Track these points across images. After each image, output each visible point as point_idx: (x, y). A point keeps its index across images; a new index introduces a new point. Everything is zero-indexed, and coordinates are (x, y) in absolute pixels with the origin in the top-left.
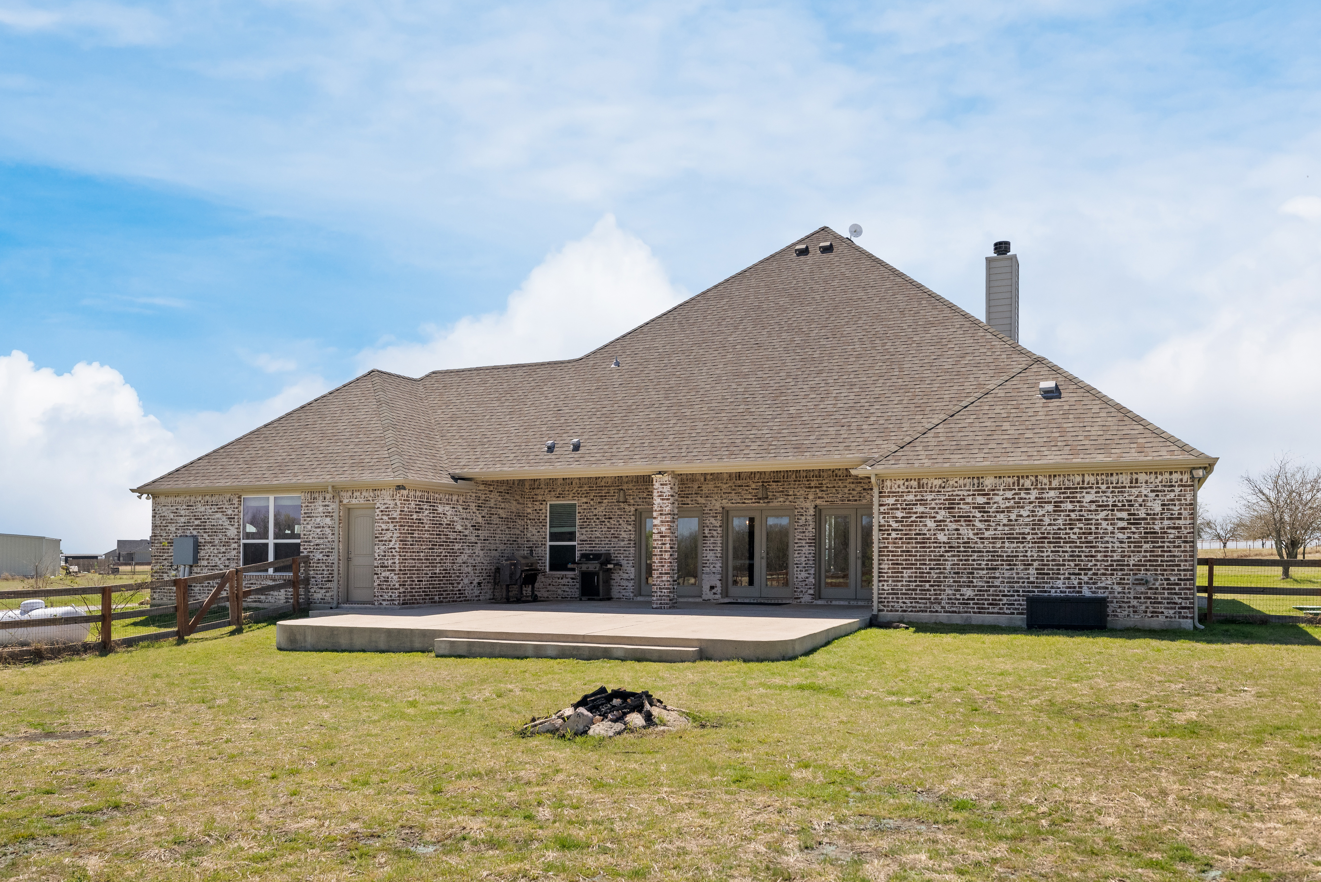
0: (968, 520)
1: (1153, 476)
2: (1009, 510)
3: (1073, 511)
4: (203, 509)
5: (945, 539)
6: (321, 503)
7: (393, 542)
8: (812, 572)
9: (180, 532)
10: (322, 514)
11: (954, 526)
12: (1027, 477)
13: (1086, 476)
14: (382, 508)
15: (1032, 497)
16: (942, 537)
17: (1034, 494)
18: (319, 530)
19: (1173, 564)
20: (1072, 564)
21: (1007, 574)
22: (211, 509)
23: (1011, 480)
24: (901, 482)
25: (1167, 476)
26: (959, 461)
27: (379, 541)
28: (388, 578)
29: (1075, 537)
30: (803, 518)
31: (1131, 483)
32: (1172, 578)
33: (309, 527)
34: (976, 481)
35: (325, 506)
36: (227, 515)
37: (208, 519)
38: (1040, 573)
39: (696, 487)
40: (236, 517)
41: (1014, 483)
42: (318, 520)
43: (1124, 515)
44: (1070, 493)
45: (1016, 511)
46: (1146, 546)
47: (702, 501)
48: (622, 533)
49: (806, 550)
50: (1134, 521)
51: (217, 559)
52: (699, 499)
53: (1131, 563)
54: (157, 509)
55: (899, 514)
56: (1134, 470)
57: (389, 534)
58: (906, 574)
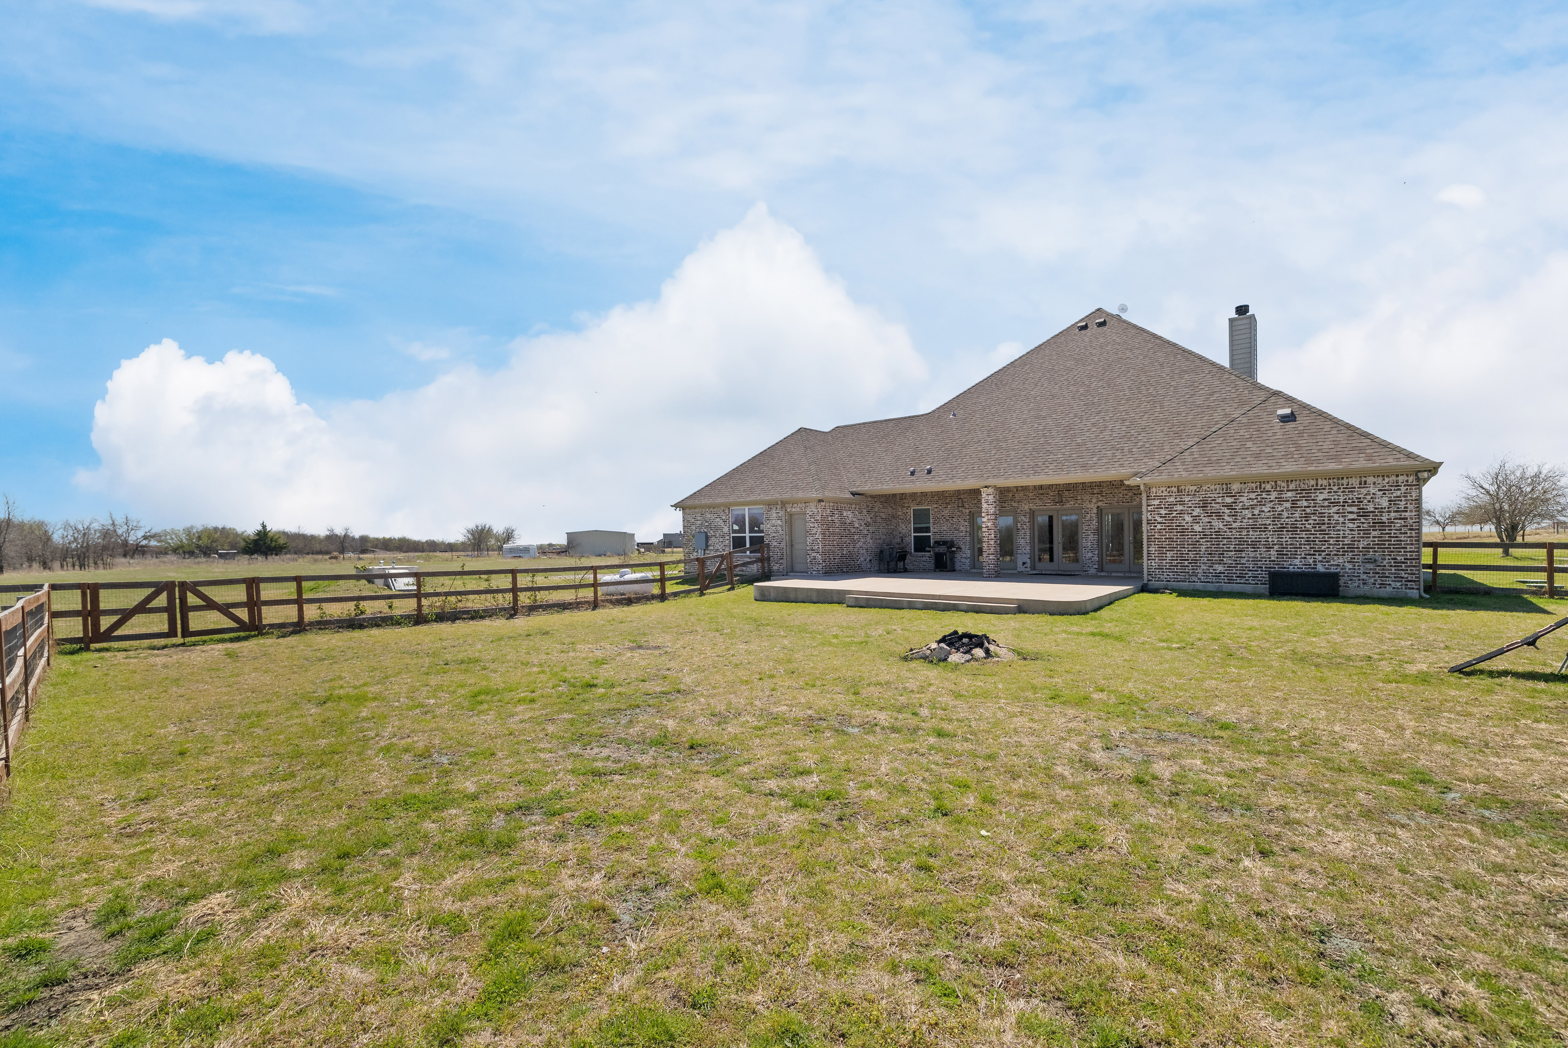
0: (1219, 516)
1: (1380, 479)
2: (1253, 507)
3: (1309, 507)
4: (709, 516)
5: (1200, 529)
6: (775, 511)
7: (818, 535)
8: (1096, 552)
9: (697, 530)
10: (776, 518)
11: (1207, 519)
12: (1268, 482)
13: (1320, 480)
14: (810, 513)
15: (1272, 498)
16: (1197, 528)
17: (1274, 495)
18: (774, 527)
19: (1399, 546)
20: (1308, 547)
21: (1252, 555)
22: (714, 516)
23: (1254, 485)
24: (1164, 489)
25: (1394, 478)
26: (1211, 472)
27: (809, 534)
28: (816, 557)
29: (1310, 526)
30: (1089, 515)
31: (1360, 484)
32: (1399, 558)
33: (768, 526)
34: (1224, 486)
35: (777, 513)
36: (723, 519)
37: (713, 522)
38: (1280, 553)
39: (1011, 495)
40: (727, 520)
41: (1256, 488)
42: (774, 521)
43: (1355, 509)
44: (1306, 493)
45: (1258, 508)
46: (1374, 533)
47: (1015, 505)
48: (961, 527)
49: (1091, 537)
50: (1364, 514)
51: (718, 545)
52: (1013, 504)
53: (1361, 546)
54: (685, 516)
55: (1163, 512)
56: (1362, 475)
57: (815, 530)
58: (1169, 554)
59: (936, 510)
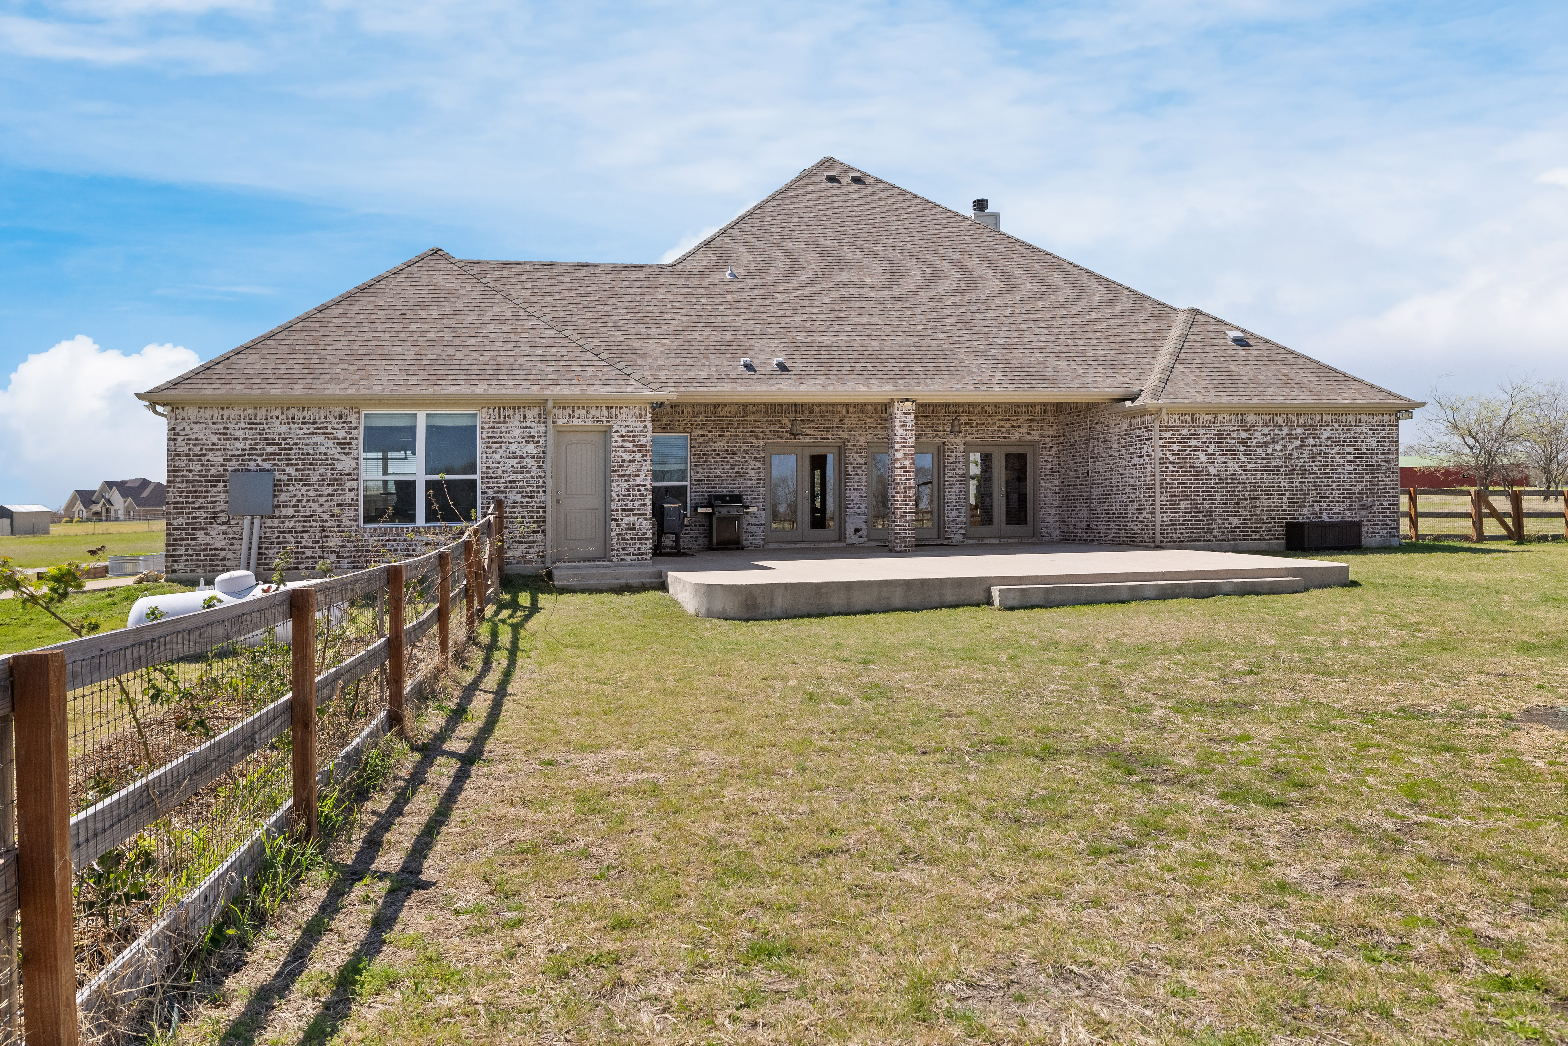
0: (1234, 453)
1: (1371, 417)
2: (1266, 444)
3: (1315, 446)
4: (284, 429)
5: (1215, 472)
6: (517, 424)
7: (641, 477)
9: (233, 465)
10: (520, 439)
11: (1222, 459)
12: (1280, 415)
13: (1324, 415)
14: (623, 431)
15: (1284, 433)
16: (1213, 470)
17: (1285, 431)
18: (515, 461)
19: (1385, 491)
20: (1315, 493)
21: (1266, 503)
22: (301, 428)
23: (1267, 417)
24: (1177, 417)
25: (1380, 417)
26: (1226, 398)
27: (619, 476)
28: (634, 524)
29: (1316, 469)
30: (953, 455)
31: (1356, 422)
32: (1383, 504)
33: (497, 457)
34: (1239, 417)
35: (526, 427)
36: (335, 438)
37: (296, 444)
38: (1291, 501)
39: (837, 419)
40: (354, 442)
41: (1270, 420)
42: (513, 447)
43: (1351, 450)
44: (1312, 429)
45: (1272, 445)
46: (1367, 477)
47: (845, 435)
48: (749, 471)
50: (1358, 456)
51: (315, 506)
52: (841, 433)
53: (1357, 491)
54: (178, 428)
55: (1176, 448)
56: (1359, 411)
57: (634, 467)
58: (1183, 505)
59: (701, 439)
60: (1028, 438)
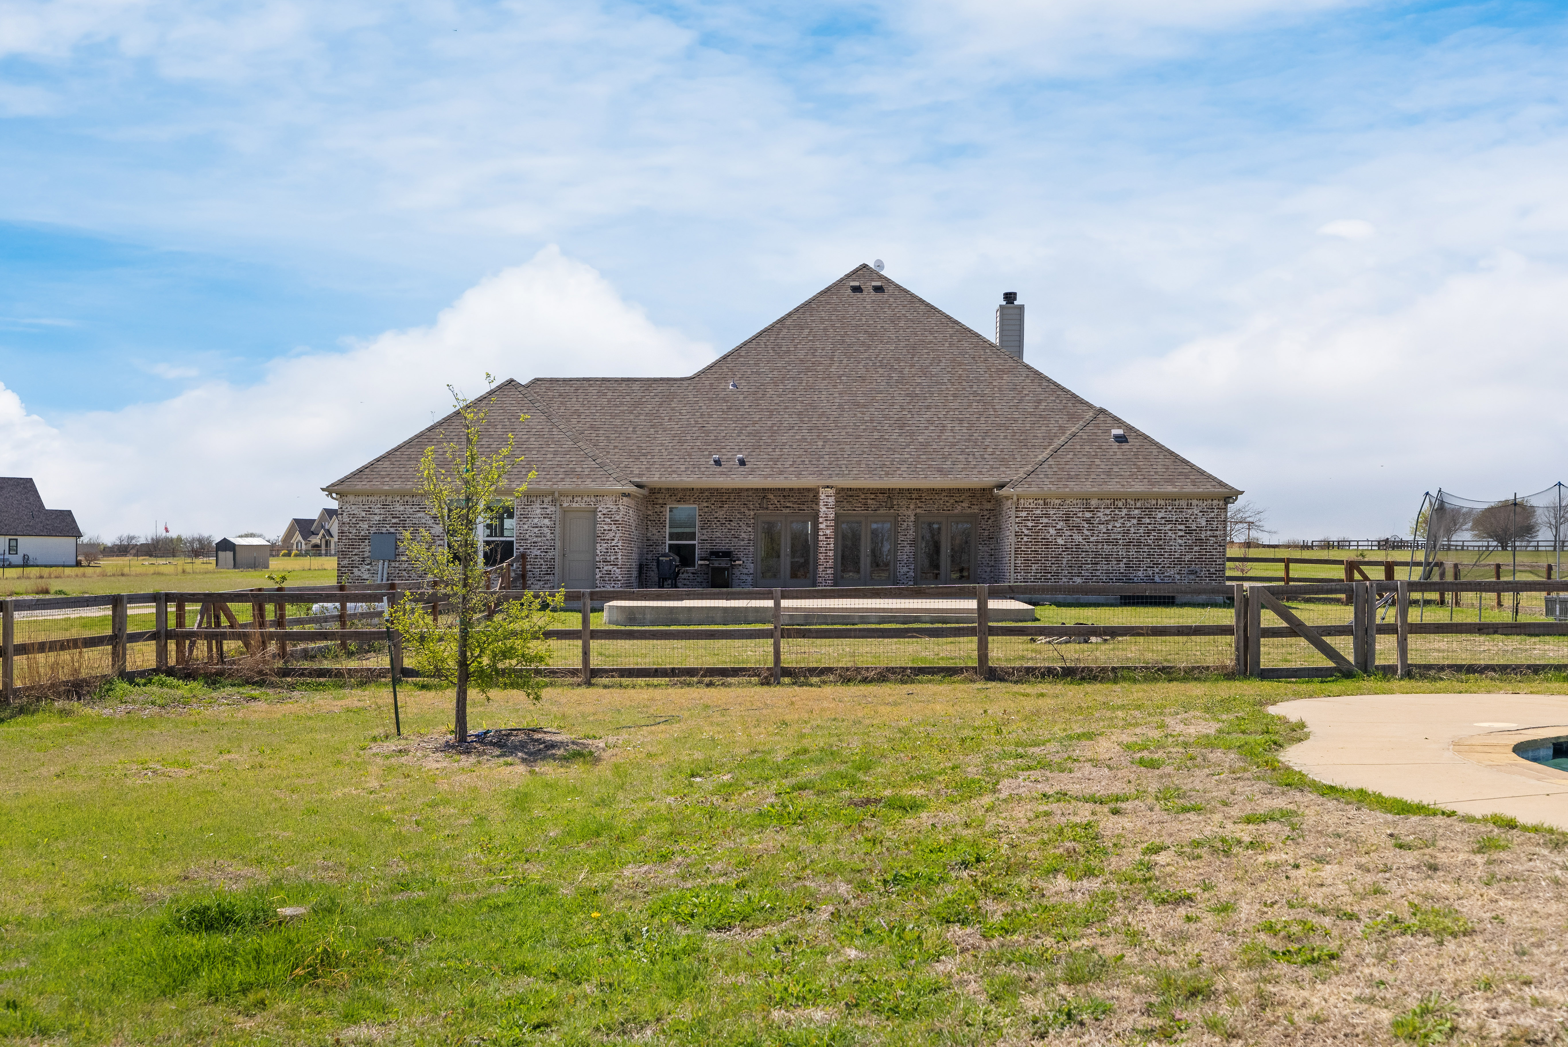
0: (1079, 529)
1: (1201, 502)
2: (1107, 523)
3: (1150, 524)
4: (402, 508)
5: (1062, 542)
6: (538, 506)
7: (616, 541)
8: (912, 567)
9: (374, 530)
10: (540, 516)
11: (1069, 533)
12: (1120, 500)
13: (1159, 501)
14: (605, 511)
15: (1123, 514)
16: (1060, 541)
17: (1124, 511)
18: (537, 529)
19: (1212, 561)
20: (1148, 561)
21: (1105, 567)
22: (411, 508)
23: (1109, 502)
24: (1032, 501)
25: (1210, 502)
26: (1074, 487)
27: (602, 539)
28: (611, 571)
31: (1187, 506)
32: (1211, 569)
33: (526, 527)
34: (1085, 502)
35: (544, 508)
36: (430, 514)
37: (409, 518)
38: (1127, 566)
41: (1111, 504)
42: (536, 520)
43: (1182, 527)
44: (1148, 511)
45: (1112, 523)
46: (1196, 549)
47: (817, 508)
48: (742, 534)
50: (1189, 531)
51: (419, 554)
52: (814, 506)
53: (1186, 559)
54: (344, 508)
55: (1030, 524)
56: (1189, 497)
57: (611, 534)
58: (1034, 567)
59: (706, 510)
60: (969, 511)
